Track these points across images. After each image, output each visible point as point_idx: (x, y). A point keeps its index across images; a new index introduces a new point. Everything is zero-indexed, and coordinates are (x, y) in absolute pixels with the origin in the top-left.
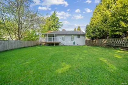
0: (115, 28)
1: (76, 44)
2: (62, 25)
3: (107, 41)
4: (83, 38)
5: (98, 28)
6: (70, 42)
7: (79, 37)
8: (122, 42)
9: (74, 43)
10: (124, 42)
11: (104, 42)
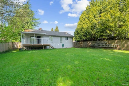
0: (103, 33)
1: (65, 47)
2: (39, 23)
3: (92, 43)
4: (71, 40)
5: (89, 32)
6: (58, 45)
7: (67, 39)
8: (103, 44)
9: (63, 45)
10: (104, 44)
11: (90, 44)
